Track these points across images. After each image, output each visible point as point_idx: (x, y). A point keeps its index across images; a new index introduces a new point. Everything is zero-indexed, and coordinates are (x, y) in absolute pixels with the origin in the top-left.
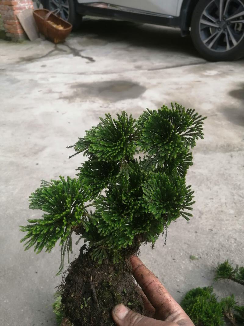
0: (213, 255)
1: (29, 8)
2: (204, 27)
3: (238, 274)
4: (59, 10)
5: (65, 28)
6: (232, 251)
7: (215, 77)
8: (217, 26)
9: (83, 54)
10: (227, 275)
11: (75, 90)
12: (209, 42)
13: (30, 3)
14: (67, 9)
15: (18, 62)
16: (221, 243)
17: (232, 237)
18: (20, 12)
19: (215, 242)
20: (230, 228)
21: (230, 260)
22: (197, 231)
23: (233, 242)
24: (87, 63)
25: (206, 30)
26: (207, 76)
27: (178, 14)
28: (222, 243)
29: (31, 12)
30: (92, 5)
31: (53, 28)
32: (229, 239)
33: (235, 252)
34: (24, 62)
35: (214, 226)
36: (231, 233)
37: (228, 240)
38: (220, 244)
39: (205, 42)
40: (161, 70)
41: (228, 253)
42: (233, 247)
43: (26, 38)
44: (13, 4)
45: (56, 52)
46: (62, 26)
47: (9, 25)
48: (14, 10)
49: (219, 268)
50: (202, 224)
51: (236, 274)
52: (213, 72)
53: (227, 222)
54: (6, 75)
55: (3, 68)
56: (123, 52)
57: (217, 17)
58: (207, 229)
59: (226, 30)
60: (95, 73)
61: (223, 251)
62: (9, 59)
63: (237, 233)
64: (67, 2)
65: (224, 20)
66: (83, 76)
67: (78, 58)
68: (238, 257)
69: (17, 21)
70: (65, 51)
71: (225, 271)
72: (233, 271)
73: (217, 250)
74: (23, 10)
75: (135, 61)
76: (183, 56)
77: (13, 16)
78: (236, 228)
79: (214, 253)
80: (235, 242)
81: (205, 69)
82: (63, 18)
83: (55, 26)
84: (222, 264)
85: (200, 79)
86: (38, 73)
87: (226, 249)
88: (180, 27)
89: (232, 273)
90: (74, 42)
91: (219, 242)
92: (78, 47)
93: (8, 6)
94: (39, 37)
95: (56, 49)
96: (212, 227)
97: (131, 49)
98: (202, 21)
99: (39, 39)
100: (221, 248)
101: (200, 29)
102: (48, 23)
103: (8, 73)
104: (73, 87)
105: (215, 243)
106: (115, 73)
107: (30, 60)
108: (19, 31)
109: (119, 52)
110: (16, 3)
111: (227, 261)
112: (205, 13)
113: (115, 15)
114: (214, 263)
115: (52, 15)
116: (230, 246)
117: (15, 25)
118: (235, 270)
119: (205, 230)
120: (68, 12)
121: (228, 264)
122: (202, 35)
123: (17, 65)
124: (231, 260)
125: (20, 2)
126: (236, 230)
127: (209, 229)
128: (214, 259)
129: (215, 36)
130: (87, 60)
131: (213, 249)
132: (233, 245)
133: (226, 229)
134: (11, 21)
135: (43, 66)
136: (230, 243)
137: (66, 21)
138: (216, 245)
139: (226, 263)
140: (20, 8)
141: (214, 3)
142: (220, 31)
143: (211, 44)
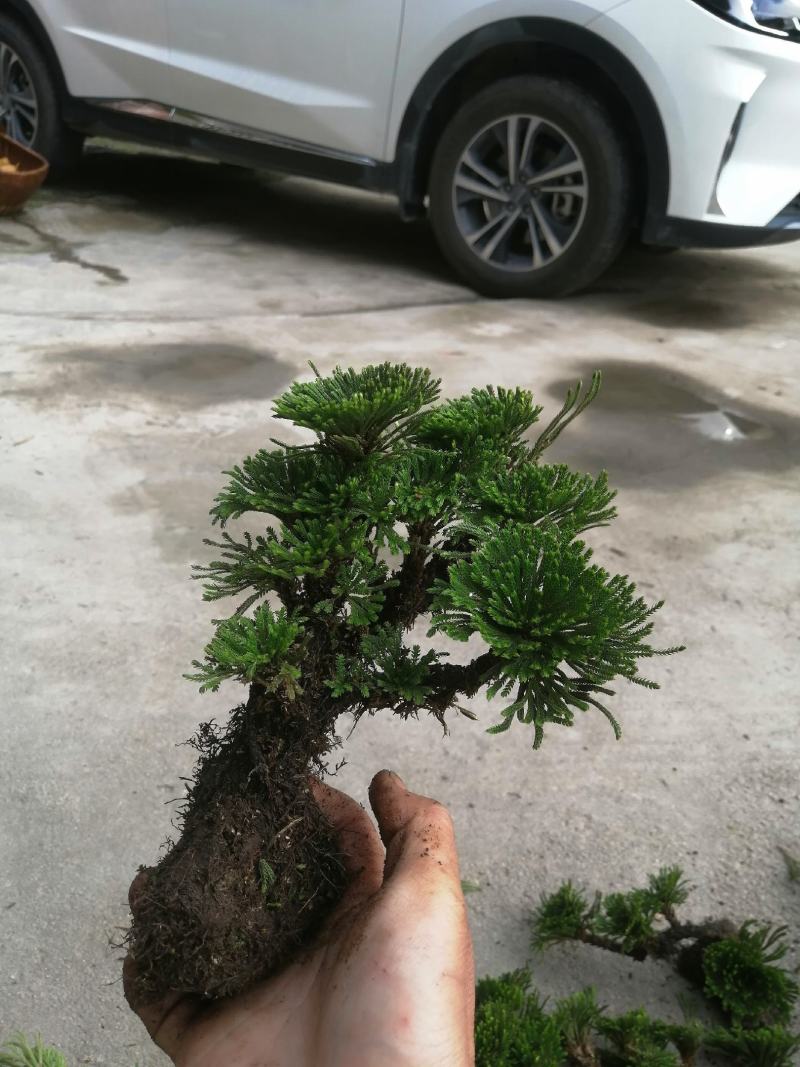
0: (525, 873)
2: (467, 198)
3: (602, 919)
5: (20, 169)
6: (580, 853)
7: (505, 341)
8: (504, 197)
9: (84, 254)
10: (571, 925)
11: (60, 368)
12: (483, 242)
14: (31, 110)
16: (548, 833)
17: (578, 813)
19: (531, 831)
20: (572, 787)
21: (577, 882)
22: (474, 802)
23: (581, 826)
24: (101, 284)
25: (474, 206)
26: (483, 339)
27: (389, 155)
28: (551, 832)
30: (116, 106)
32: (571, 818)
33: (590, 854)
35: (525, 782)
36: (574, 798)
37: (567, 823)
38: (544, 835)
39: (471, 239)
40: (343, 317)
41: (569, 861)
42: (584, 841)
46: (12, 162)
49: (544, 910)
50: (486, 778)
51: (595, 920)
52: (499, 329)
53: (560, 768)
56: (219, 257)
57: (502, 172)
58: (504, 794)
59: (528, 210)
60: (128, 317)
61: (555, 856)
63: (593, 800)
64: (31, 89)
65: (523, 183)
66: (87, 324)
67: (66, 267)
68: (600, 871)
70: (22, 243)
71: (564, 913)
72: (586, 912)
73: (537, 856)
75: (258, 286)
76: (409, 278)
78: (588, 785)
79: (527, 867)
80: (588, 827)
81: (475, 319)
82: (14, 136)
84: (552, 896)
85: (462, 347)
87: (563, 848)
88: (397, 193)
89: (586, 917)
90: (54, 216)
91: (540, 831)
92: (68, 234)
96: (518, 787)
97: (246, 249)
98: (461, 181)
100: (548, 849)
101: (455, 203)
104: (51, 358)
105: (529, 835)
106: (193, 319)
109: (206, 256)
111: (567, 883)
112: (467, 158)
113: (194, 141)
114: (529, 897)
116: (574, 838)
118: (593, 907)
119: (497, 796)
120: (34, 122)
121: (571, 892)
122: (462, 221)
124: (580, 880)
126: (587, 788)
127: (510, 794)
128: (530, 886)
129: (499, 226)
130: (100, 276)
131: (525, 852)
132: (582, 836)
133: (560, 790)
136: (573, 831)
137: (28, 148)
138: (532, 842)
139: (564, 891)
141: (490, 132)
142: (513, 210)
143: (490, 247)
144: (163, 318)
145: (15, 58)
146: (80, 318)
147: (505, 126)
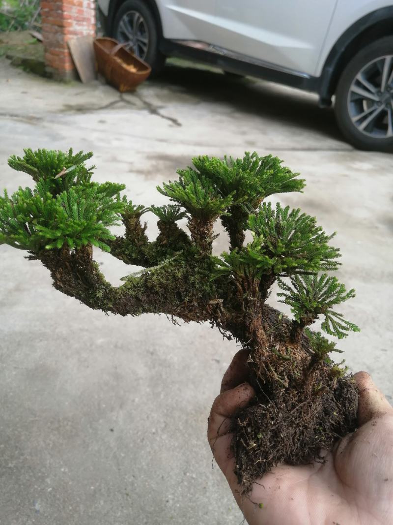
1: (89, 35)
2: (356, 97)
4: (131, 44)
5: (138, 70)
7: (369, 172)
8: (375, 98)
9: (162, 112)
12: (361, 121)
13: (91, 28)
14: (144, 44)
15: (62, 111)
18: (73, 38)
24: (170, 126)
25: (359, 102)
27: (317, 73)
29: (91, 40)
30: (185, 43)
31: (122, 68)
34: (72, 112)
39: (355, 119)
43: (77, 77)
44: (65, 25)
45: (121, 104)
46: (135, 67)
47: (53, 54)
48: (65, 34)
52: (366, 166)
54: (44, 127)
55: (38, 116)
57: (377, 85)
59: (389, 106)
60: (182, 142)
62: (47, 105)
64: (147, 34)
65: (389, 91)
66: (164, 144)
69: (66, 51)
70: (134, 104)
74: (79, 36)
75: (244, 133)
77: (61, 43)
81: (353, 159)
82: (136, 55)
83: (125, 66)
86: (94, 130)
90: (149, 93)
92: (156, 102)
93: (56, 27)
94: (96, 78)
95: (122, 100)
98: (354, 88)
99: (96, 82)
101: (349, 98)
102: (114, 59)
103: (46, 124)
106: (215, 146)
107: (81, 109)
108: (68, 66)
110: (70, 25)
112: (360, 77)
113: (220, 62)
115: (122, 50)
117: (62, 57)
120: (145, 49)
122: (351, 109)
123: (60, 115)
125: (76, 24)
129: (371, 113)
130: (170, 122)
134: (57, 49)
135: (102, 122)
137: (142, 60)
140: (75, 33)
141: (375, 64)
142: (380, 106)
143: (364, 124)
144: (199, 144)
145: (142, 20)
146: (161, 140)
147: (383, 61)
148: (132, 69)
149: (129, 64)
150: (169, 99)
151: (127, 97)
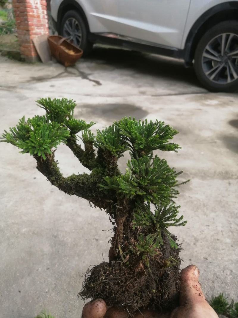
0: (207, 287)
1: (45, 34)
2: (207, 60)
3: (233, 311)
4: (72, 37)
5: (76, 53)
6: (227, 283)
7: (216, 106)
8: (219, 60)
9: (91, 77)
10: (222, 310)
12: (211, 74)
13: (46, 30)
14: (79, 37)
15: (28, 81)
17: (227, 269)
18: (35, 37)
19: (210, 272)
20: (226, 259)
21: (225, 293)
22: (191, 259)
23: (228, 274)
24: (94, 86)
25: (209, 63)
26: (208, 105)
27: (182, 47)
28: (218, 274)
29: (46, 38)
30: (103, 35)
31: (65, 52)
32: (225, 270)
33: (231, 285)
34: (34, 82)
35: (210, 255)
36: (226, 263)
37: (223, 272)
38: (215, 274)
39: (207, 73)
40: (163, 97)
41: (223, 285)
42: (229, 279)
43: (39, 59)
44: (30, 29)
45: (66, 74)
46: (74, 51)
47: (24, 47)
48: (30, 35)
49: (213, 302)
50: (196, 251)
51: (231, 310)
52: (214, 102)
53: (222, 251)
54: (16, 92)
55: (14, 85)
56: (129, 78)
57: (219, 52)
58: (202, 257)
59: (227, 64)
60: (101, 95)
61: (218, 283)
62: (20, 78)
63: (233, 264)
64: (80, 31)
65: (226, 55)
66: (89, 97)
67: (85, 81)
68: (234, 291)
69: (32, 45)
70: (74, 74)
71: (220, 305)
72: (228, 306)
73: (212, 282)
74: (39, 35)
75: (139, 86)
76: (186, 85)
77: (29, 40)
78: (232, 259)
79: (208, 285)
80: (231, 274)
81: (206, 99)
82: (75, 44)
83: (67, 51)
84: (216, 298)
85: (201, 107)
86: (47, 92)
87: (221, 280)
88: (184, 58)
89: (228, 308)
90: (83, 66)
91: (213, 273)
92: (87, 71)
93: (25, 31)
94: (51, 60)
95: (66, 71)
96: (207, 256)
97: (137, 75)
98: (205, 55)
99: (51, 62)
100: (216, 280)
101: (202, 62)
102: (60, 48)
103: (18, 90)
105: (209, 274)
106: (119, 96)
107: (40, 79)
108: (33, 54)
109: (125, 78)
110: (33, 29)
111: (221, 295)
112: (208, 48)
113: (124, 44)
114: (208, 296)
115: (64, 41)
116: (226, 277)
117: (29, 48)
118: (230, 305)
119: (199, 258)
120: (80, 40)
121: (223, 298)
122: (204, 67)
123: (27, 84)
124: (226, 293)
125: (37, 28)
126: (232, 260)
127: (204, 258)
128: (208, 292)
129: (217, 69)
130: (94, 83)
131: (208, 279)
132: (228, 277)
133: (222, 259)
134: (27, 44)
135: (52, 86)
136: (225, 275)
137: (78, 47)
138: (211, 276)
140: (36, 34)
141: (216, 39)
142: (221, 64)
143: (213, 76)
144: (110, 96)
145: (77, 22)
146: (87, 95)
147: (221, 37)
148: (72, 53)
149: (70, 49)
150: (95, 69)
151: (70, 69)
